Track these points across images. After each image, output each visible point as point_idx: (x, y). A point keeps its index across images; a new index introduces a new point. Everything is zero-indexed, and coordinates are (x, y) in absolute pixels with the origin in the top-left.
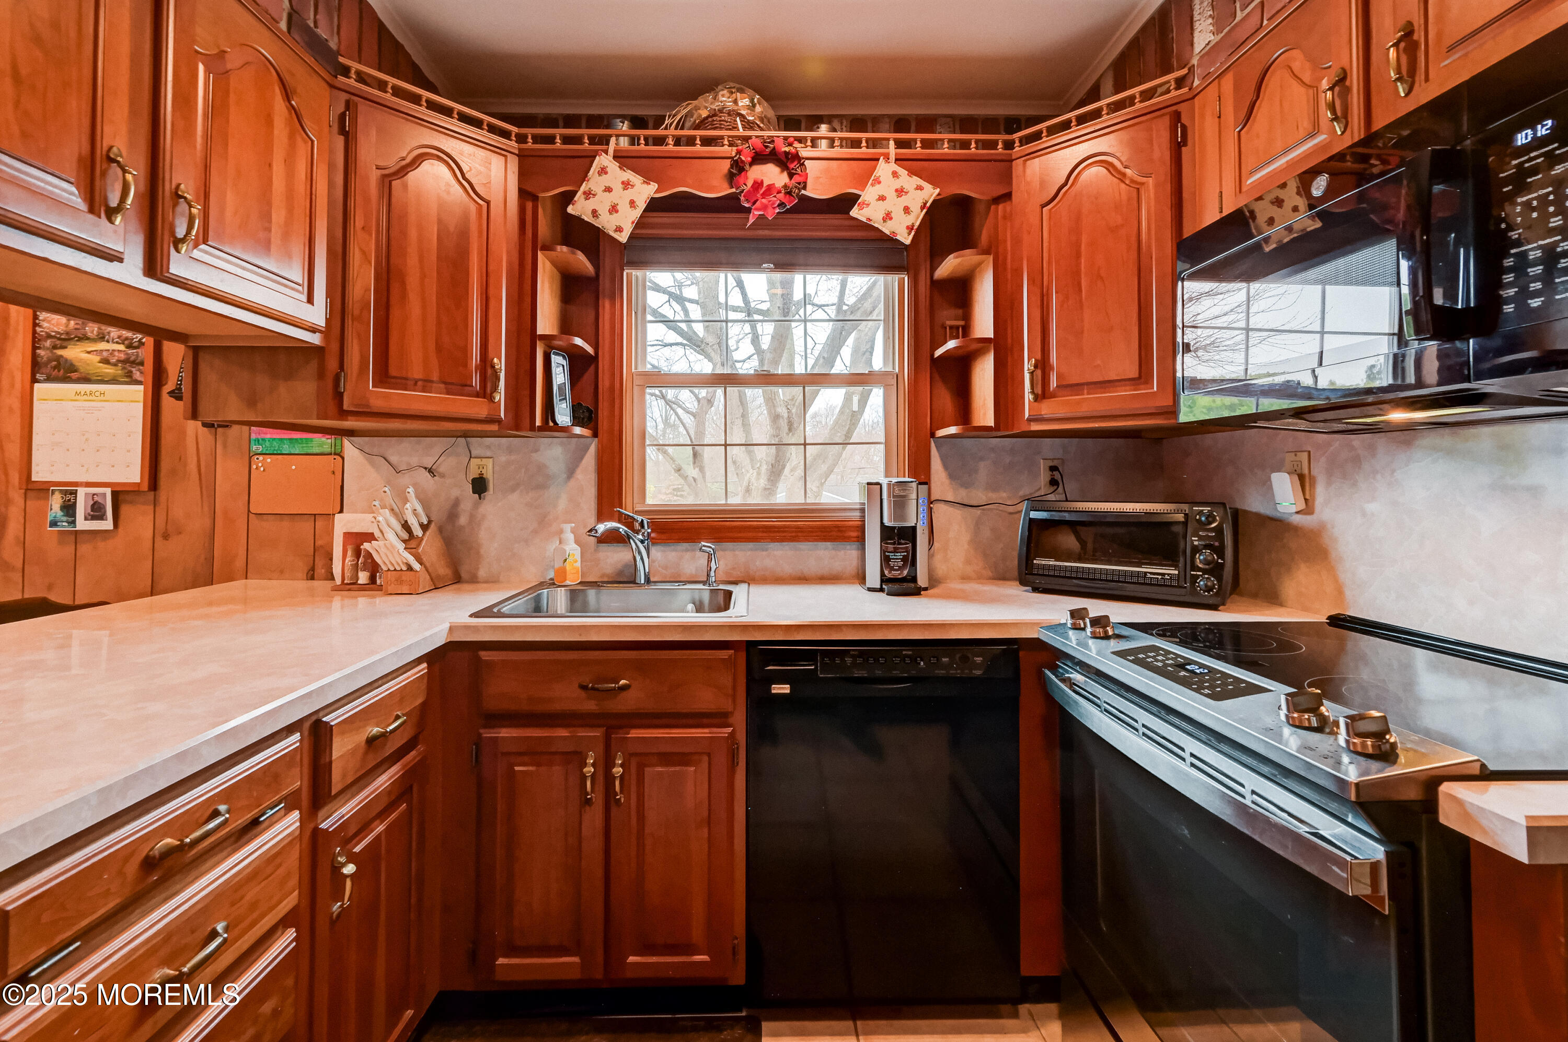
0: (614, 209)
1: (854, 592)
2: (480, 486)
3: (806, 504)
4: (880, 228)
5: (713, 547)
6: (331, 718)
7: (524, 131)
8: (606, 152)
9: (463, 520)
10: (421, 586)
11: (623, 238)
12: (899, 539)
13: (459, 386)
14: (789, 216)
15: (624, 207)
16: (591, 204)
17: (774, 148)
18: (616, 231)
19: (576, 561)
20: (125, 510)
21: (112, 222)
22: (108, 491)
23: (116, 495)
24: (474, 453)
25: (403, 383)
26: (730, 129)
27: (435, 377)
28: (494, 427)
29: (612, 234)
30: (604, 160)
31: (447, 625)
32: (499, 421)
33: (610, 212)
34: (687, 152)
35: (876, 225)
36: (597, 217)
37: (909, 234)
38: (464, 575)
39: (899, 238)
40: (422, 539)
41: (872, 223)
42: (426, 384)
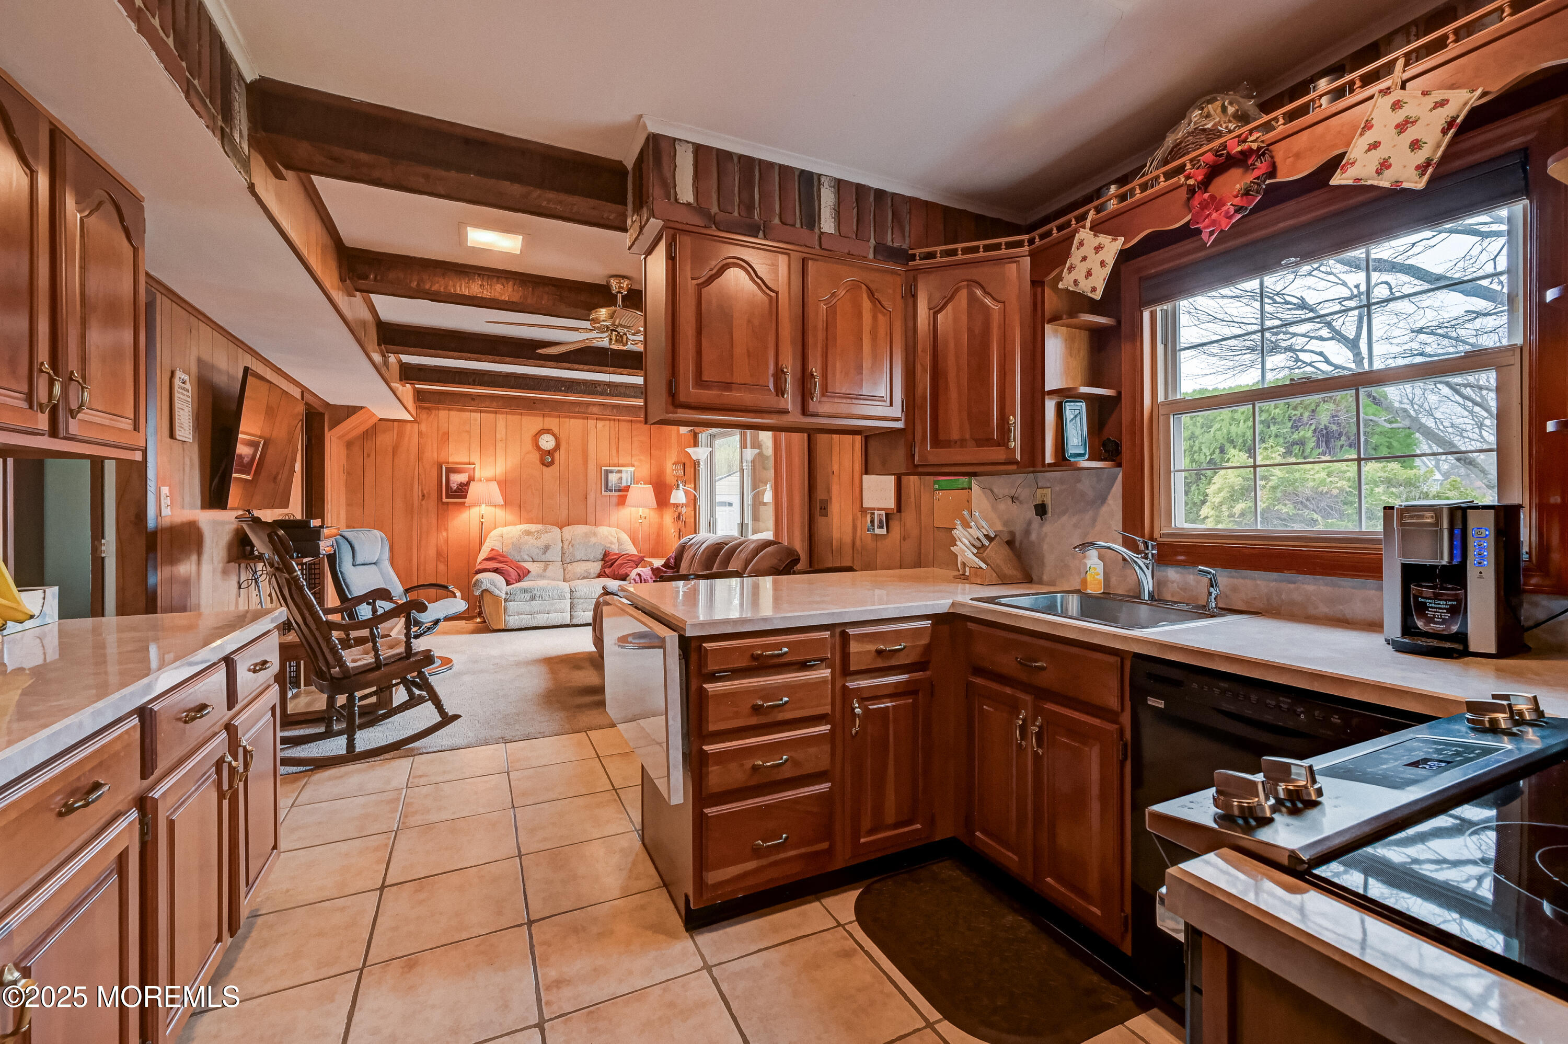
0: (1089, 274)
1: (1373, 643)
2: (1041, 510)
3: (1361, 532)
4: (1375, 183)
5: (1213, 572)
6: (851, 631)
7: (1032, 234)
8: (1084, 227)
9: (1033, 537)
10: (987, 580)
11: (1098, 296)
12: (1442, 582)
13: (985, 441)
14: (1252, 217)
15: (1096, 268)
16: (1073, 275)
17: (1228, 153)
18: (1092, 291)
19: (1098, 574)
20: (891, 523)
21: (783, 397)
22: (883, 512)
23: (887, 515)
24: (1040, 484)
25: (948, 444)
26: (1198, 149)
27: (968, 436)
28: (1014, 467)
29: (1090, 295)
30: (1084, 234)
31: (951, 601)
32: (1017, 463)
33: (1086, 278)
34: (1153, 193)
35: (1369, 183)
36: (1077, 285)
37: (1423, 174)
38: (1035, 578)
39: (1405, 185)
40: (988, 547)
41: (1363, 183)
42: (962, 443)
